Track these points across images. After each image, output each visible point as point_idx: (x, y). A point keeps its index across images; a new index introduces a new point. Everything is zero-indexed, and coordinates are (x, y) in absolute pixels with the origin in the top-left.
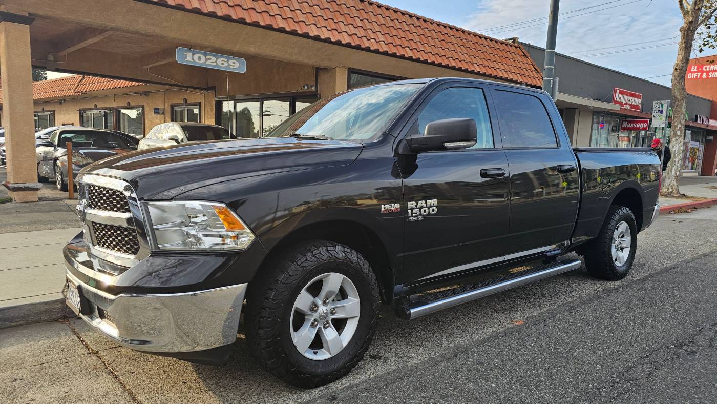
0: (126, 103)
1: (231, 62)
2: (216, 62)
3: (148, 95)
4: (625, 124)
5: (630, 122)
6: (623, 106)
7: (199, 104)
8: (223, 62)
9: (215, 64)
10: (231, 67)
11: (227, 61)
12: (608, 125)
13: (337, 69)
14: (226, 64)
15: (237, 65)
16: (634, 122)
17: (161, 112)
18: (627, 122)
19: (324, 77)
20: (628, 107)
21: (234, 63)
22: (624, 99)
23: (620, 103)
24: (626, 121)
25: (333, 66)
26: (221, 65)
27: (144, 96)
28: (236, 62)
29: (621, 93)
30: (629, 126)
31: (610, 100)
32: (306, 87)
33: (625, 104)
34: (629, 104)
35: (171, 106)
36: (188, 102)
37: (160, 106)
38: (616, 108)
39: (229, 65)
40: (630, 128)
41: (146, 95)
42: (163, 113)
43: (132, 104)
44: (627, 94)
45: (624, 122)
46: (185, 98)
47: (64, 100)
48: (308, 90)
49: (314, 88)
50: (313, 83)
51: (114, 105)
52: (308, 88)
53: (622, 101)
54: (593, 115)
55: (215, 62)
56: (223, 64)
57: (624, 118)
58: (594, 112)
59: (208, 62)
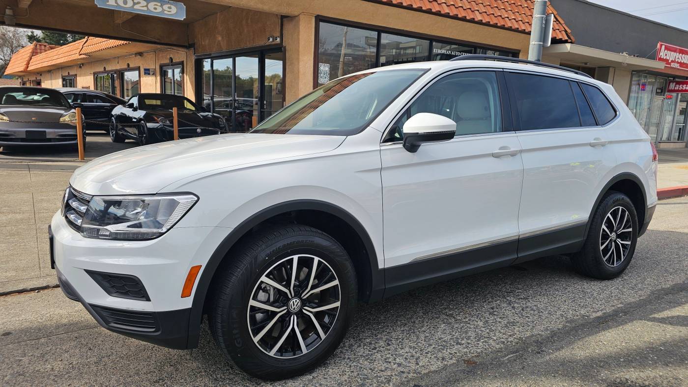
0: (126, 64)
1: (166, 7)
2: (147, 6)
3: (143, 55)
4: (672, 86)
5: (678, 83)
6: (669, 64)
7: (182, 63)
8: (156, 7)
9: (145, 9)
10: (165, 12)
11: (161, 6)
12: (652, 86)
13: (301, 17)
14: (159, 9)
15: (174, 10)
16: (683, 83)
17: (151, 73)
18: (674, 84)
19: (288, 27)
20: (677, 66)
21: (170, 8)
22: (671, 56)
23: (666, 61)
24: (673, 82)
25: (296, 13)
26: (155, 11)
27: (139, 56)
28: (172, 6)
29: (667, 48)
30: (677, 88)
31: (653, 57)
32: (271, 40)
33: (672, 61)
34: (678, 63)
35: (160, 66)
36: (174, 61)
37: (151, 66)
38: (659, 66)
39: (164, 10)
40: (678, 91)
41: (140, 55)
42: (153, 74)
43: (131, 66)
44: (675, 51)
45: (671, 83)
46: (171, 58)
47: (83, 64)
48: (274, 43)
49: (278, 39)
50: (278, 34)
51: (118, 67)
52: (273, 41)
53: (668, 58)
54: (632, 75)
55: (145, 6)
56: (155, 9)
57: (672, 79)
58: (633, 71)
59: (136, 7)
